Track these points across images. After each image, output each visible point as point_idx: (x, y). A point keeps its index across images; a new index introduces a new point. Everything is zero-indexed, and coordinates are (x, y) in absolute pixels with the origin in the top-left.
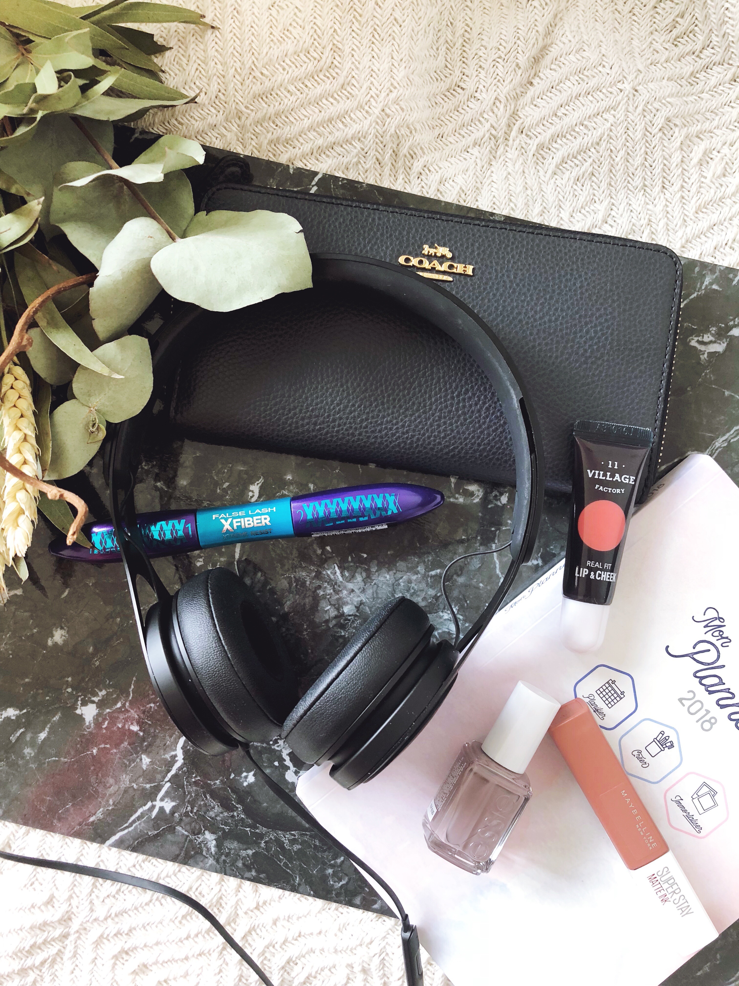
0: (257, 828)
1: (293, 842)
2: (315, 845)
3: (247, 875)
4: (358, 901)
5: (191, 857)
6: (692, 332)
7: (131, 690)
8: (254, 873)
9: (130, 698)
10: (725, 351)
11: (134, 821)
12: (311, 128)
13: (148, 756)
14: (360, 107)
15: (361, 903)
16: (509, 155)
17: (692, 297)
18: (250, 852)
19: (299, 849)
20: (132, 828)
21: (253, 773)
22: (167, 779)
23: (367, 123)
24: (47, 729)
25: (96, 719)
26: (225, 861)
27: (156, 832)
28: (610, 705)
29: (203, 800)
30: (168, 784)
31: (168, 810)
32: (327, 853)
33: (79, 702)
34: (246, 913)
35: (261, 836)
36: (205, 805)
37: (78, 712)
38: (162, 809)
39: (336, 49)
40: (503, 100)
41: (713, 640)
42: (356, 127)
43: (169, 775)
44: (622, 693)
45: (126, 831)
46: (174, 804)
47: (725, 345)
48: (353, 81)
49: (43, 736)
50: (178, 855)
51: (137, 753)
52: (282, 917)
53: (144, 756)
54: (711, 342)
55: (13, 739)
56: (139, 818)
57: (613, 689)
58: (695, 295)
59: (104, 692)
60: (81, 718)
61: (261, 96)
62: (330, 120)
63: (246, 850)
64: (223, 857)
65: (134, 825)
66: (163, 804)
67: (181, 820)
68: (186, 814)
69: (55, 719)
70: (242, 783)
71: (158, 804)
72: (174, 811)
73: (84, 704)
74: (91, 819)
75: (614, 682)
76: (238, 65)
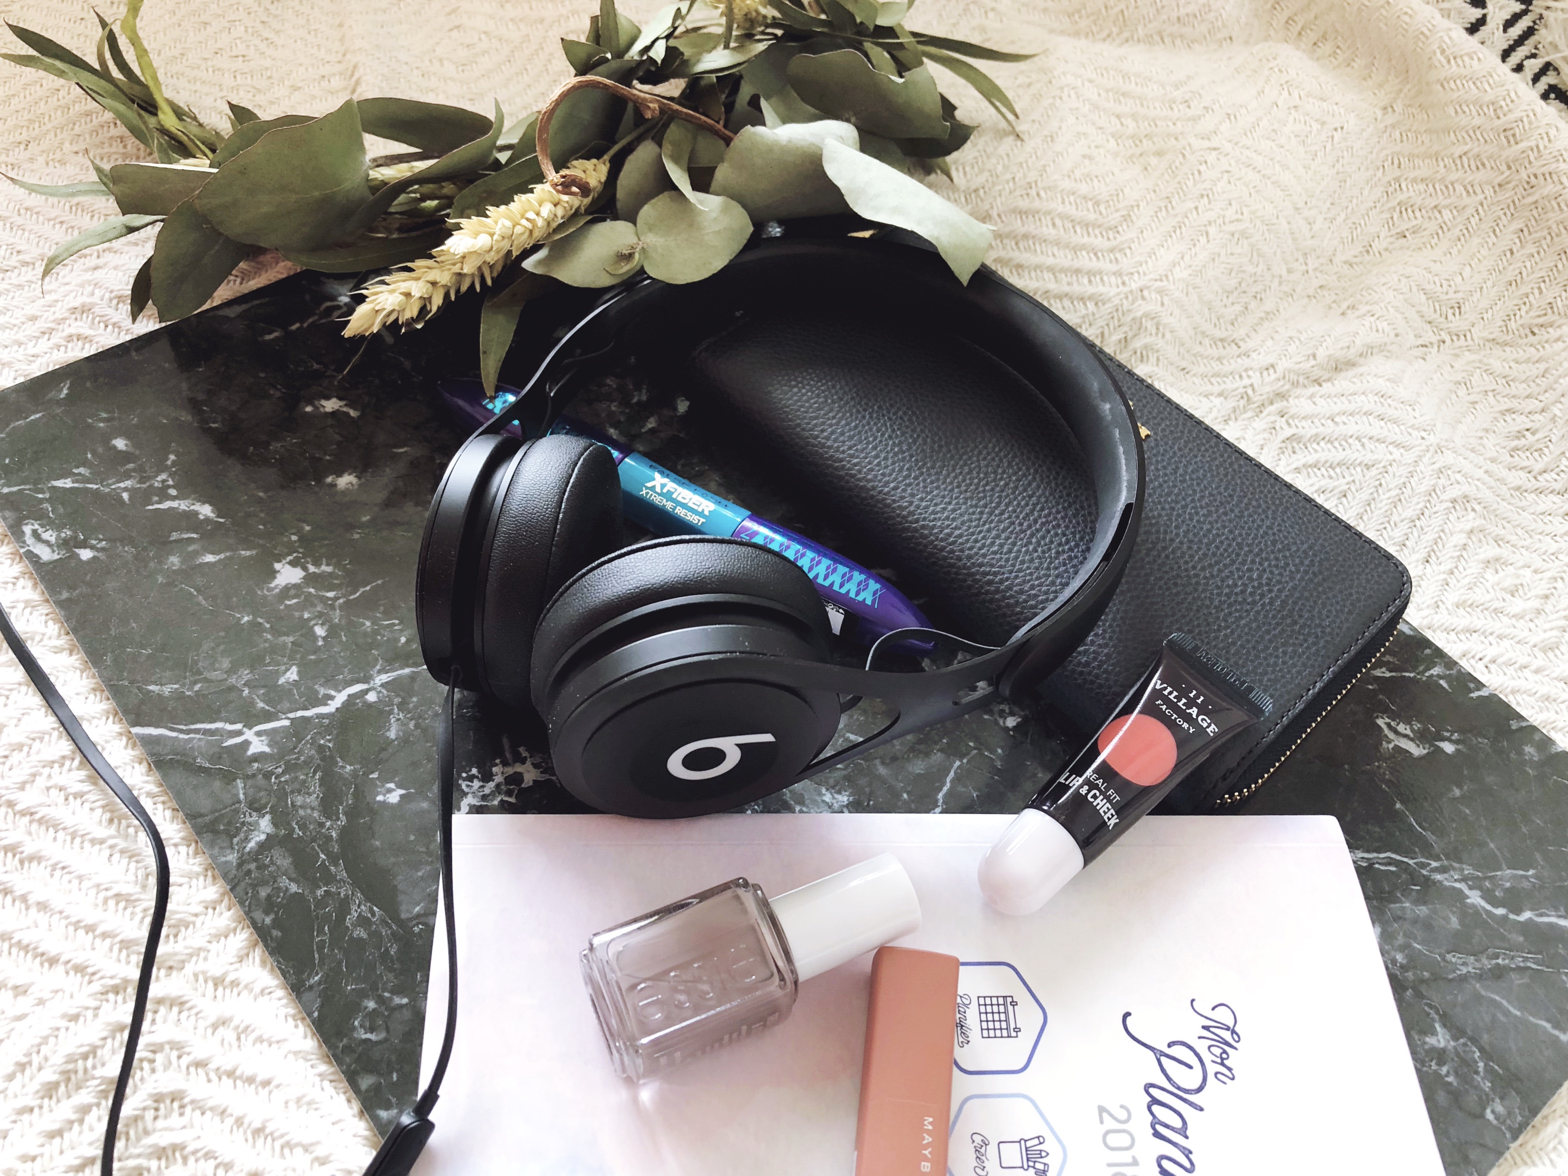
0: (336, 865)
1: (363, 921)
2: (387, 950)
3: (258, 915)
4: (366, 1082)
5: (215, 832)
6: (1386, 711)
7: (362, 590)
8: (268, 920)
9: (352, 597)
10: (1421, 758)
11: (197, 731)
12: (1050, 269)
13: (299, 673)
14: (1118, 274)
15: (367, 1091)
16: (1255, 425)
17: (1407, 674)
18: (294, 888)
19: (361, 939)
20: (186, 737)
21: (403, 792)
22: (291, 715)
23: (1113, 291)
24: (222, 556)
25: (287, 588)
26: (249, 872)
27: (207, 765)
28: (987, 1032)
29: (307, 775)
30: (287, 723)
31: (252, 751)
32: (391, 976)
33: (290, 558)
34: (196, 976)
35: (329, 879)
36: (304, 781)
37: (277, 566)
38: (247, 743)
39: (1127, 218)
40: (1280, 373)
41: (1207, 1057)
42: (1101, 289)
43: (300, 714)
44: (1017, 1030)
45: (174, 734)
46: (267, 749)
47: (1425, 751)
48: (1128, 251)
49: (210, 558)
50: (202, 815)
51: (291, 658)
52: (235, 1022)
53: (294, 669)
54: (1406, 736)
55: (175, 536)
56: (206, 732)
57: (1006, 1012)
58: (1412, 675)
59: (329, 569)
60: (273, 574)
61: (1022, 213)
62: (1077, 271)
63: (290, 879)
64: (253, 866)
65: (192, 736)
66: (255, 740)
67: (254, 775)
68: (267, 775)
69: (243, 552)
70: (378, 794)
71: (249, 735)
72: (258, 757)
73: (293, 564)
74: (152, 688)
75: (1014, 1004)
76: (1019, 176)
